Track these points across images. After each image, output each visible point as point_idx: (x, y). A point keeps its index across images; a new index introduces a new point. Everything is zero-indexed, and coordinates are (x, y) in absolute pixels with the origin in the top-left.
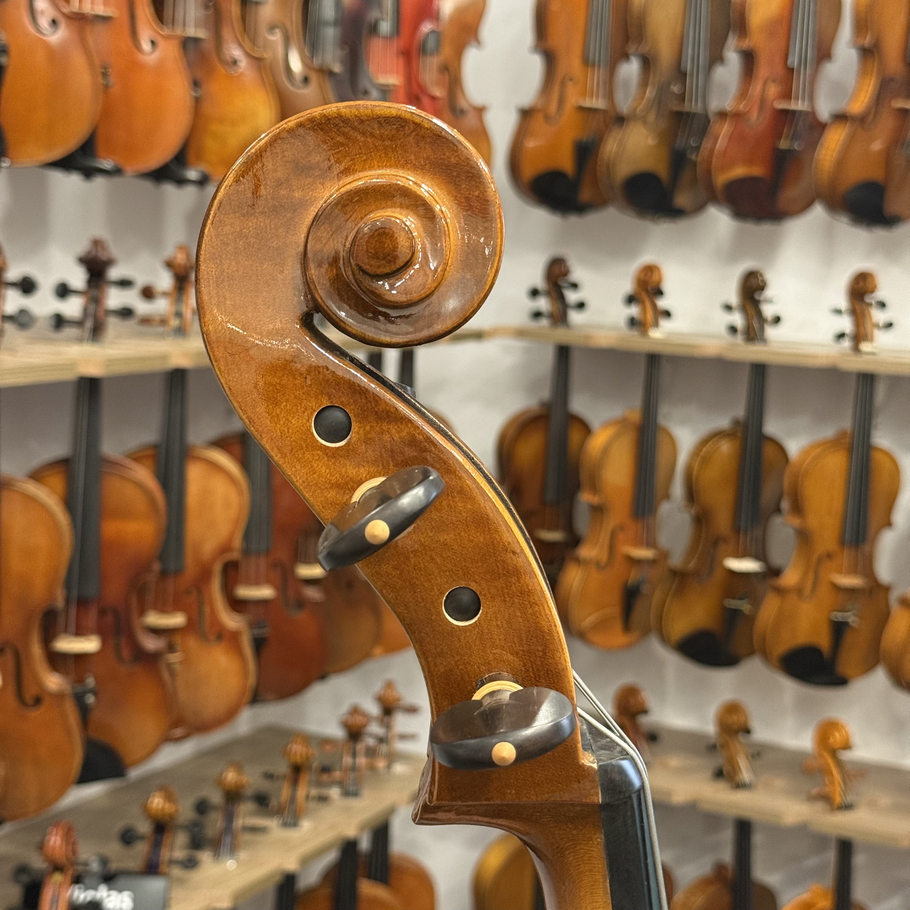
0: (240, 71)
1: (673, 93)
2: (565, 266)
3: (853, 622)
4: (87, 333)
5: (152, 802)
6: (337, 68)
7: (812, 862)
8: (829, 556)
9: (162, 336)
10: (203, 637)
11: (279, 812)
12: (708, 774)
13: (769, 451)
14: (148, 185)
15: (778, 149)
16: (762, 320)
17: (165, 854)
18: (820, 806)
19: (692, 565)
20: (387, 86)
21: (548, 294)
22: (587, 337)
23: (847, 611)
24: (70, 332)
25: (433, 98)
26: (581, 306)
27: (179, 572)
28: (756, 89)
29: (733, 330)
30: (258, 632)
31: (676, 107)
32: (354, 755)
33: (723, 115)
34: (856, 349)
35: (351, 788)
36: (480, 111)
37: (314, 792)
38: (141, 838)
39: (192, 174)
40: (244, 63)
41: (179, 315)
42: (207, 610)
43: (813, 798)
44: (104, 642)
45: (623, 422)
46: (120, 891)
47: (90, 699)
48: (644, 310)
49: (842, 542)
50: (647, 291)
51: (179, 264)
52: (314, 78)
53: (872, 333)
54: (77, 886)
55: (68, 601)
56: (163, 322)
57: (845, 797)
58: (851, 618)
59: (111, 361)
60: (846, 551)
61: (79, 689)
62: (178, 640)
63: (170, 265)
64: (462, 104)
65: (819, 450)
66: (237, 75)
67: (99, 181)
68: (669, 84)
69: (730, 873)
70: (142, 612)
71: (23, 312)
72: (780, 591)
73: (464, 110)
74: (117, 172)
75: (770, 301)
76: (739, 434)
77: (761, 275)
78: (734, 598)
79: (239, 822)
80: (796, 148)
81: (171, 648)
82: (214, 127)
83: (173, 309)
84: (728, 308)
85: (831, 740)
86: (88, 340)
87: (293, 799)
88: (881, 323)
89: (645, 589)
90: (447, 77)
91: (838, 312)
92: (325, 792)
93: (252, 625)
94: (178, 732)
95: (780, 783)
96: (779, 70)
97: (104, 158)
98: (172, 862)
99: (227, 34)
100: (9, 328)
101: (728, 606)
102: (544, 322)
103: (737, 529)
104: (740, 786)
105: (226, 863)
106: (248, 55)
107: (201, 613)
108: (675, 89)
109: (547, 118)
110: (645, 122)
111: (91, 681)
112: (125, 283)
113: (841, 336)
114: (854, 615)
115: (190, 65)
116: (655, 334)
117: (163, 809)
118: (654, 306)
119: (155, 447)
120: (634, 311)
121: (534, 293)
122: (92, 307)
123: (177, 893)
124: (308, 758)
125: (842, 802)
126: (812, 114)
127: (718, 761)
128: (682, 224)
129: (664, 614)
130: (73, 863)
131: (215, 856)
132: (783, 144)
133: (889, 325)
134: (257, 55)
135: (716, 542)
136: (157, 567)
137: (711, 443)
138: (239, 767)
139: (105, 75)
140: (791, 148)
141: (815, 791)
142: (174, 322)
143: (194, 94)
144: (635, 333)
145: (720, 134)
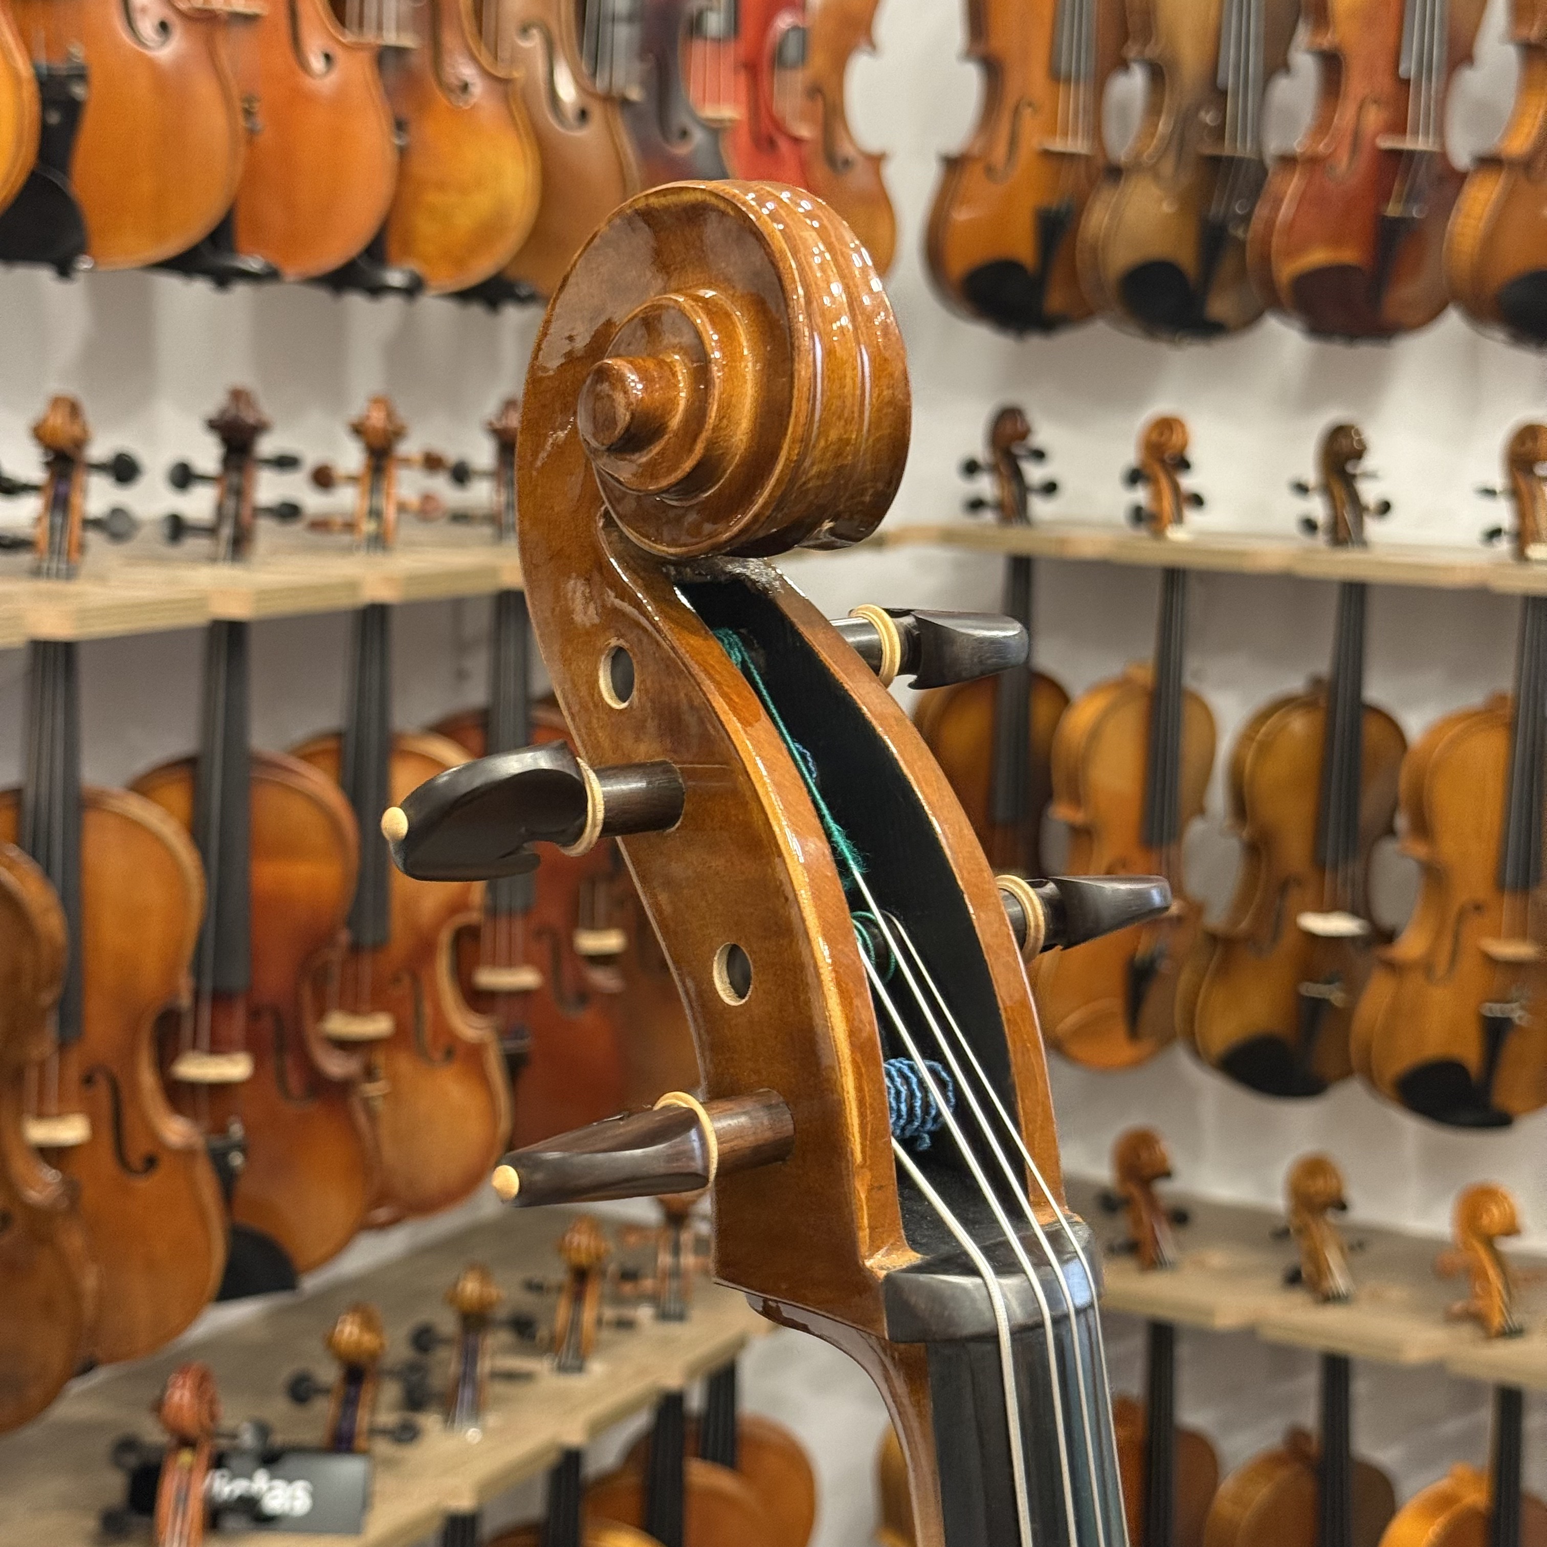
0: (473, 101)
1: (1206, 125)
2: (1023, 421)
3: (1520, 1018)
4: (223, 547)
5: (342, 1331)
6: (635, 94)
7: (1452, 1427)
8: (1478, 908)
9: (348, 550)
10: (422, 1054)
11: (551, 1347)
12: (1277, 1278)
13: (1372, 730)
14: (321, 295)
15: (1384, 218)
16: (1359, 508)
17: (363, 1419)
18: (1466, 1331)
19: (1244, 925)
20: (721, 121)
21: (994, 469)
22: (1062, 542)
23: (1508, 1002)
24: (194, 544)
25: (797, 141)
26: (1050, 488)
27: (380, 945)
28: (1345, 116)
29: (1310, 525)
30: (512, 1045)
31: (1208, 150)
32: (676, 1250)
33: (1288, 161)
34: (1521, 555)
35: (673, 1307)
36: (876, 161)
37: (609, 1313)
38: (325, 1391)
39: (395, 278)
40: (478, 87)
41: (375, 514)
42: (428, 1009)
43: (1453, 1319)
44: (258, 1065)
45: (1124, 684)
46: (290, 1480)
47: (237, 1160)
48: (1157, 496)
49: (1500, 885)
50: (1162, 461)
51: (374, 428)
52: (596, 112)
54: (218, 1473)
55: (197, 995)
56: (350, 526)
57: (1511, 1318)
58: (1517, 1013)
59: (263, 594)
60: (1507, 900)
61: (218, 1143)
62: (380, 1059)
63: (358, 430)
64: (846, 149)
65: (1461, 726)
66: (468, 107)
67: (241, 291)
68: (1198, 109)
69: (1314, 1447)
70: (321, 1014)
71: (117, 512)
72: (1394, 968)
73: (850, 159)
74: (271, 275)
75: (1371, 476)
76: (1322, 702)
77: (1358, 433)
78: (1317, 982)
79: (485, 1365)
80: (1415, 214)
81: (369, 1074)
82: (432, 198)
83: (366, 505)
84: (1301, 489)
85: (1485, 1221)
86: (224, 559)
87: (575, 1324)
89: (1164, 966)
90: (820, 103)
91: (1490, 493)
92: (628, 1313)
93: (504, 1034)
94: (382, 1214)
95: (1397, 1293)
96: (1384, 83)
97: (249, 254)
98: (375, 1432)
99: (450, 39)
100: (94, 538)
101: (1306, 994)
102: (988, 517)
103: (1319, 863)
104: (1330, 1298)
105: (467, 1431)
106: (486, 74)
107: (418, 1014)
108: (1208, 117)
109: (989, 170)
110: (1157, 176)
111: (237, 1130)
112: (286, 463)
113: (1494, 534)
114: (1523, 1008)
115: (390, 93)
116: (1177, 534)
117: (358, 1344)
118: (1176, 488)
119: (338, 735)
120: (1141, 495)
121: (971, 468)
122: (230, 504)
123: (385, 1484)
124: (598, 1258)
125: (1503, 1323)
126: (1443, 156)
127: (1292, 1256)
128: (1221, 348)
129: (1198, 1011)
130: (213, 1434)
131: (446, 1421)
132: (1393, 210)
134: (501, 74)
135: (1284, 886)
136: (344, 937)
137: (1276, 717)
138: (484, 1273)
139: (248, 113)
140: (1406, 215)
141: (1458, 1306)
142: (368, 527)
143: (397, 142)
144: (1143, 533)
145: (1286, 192)
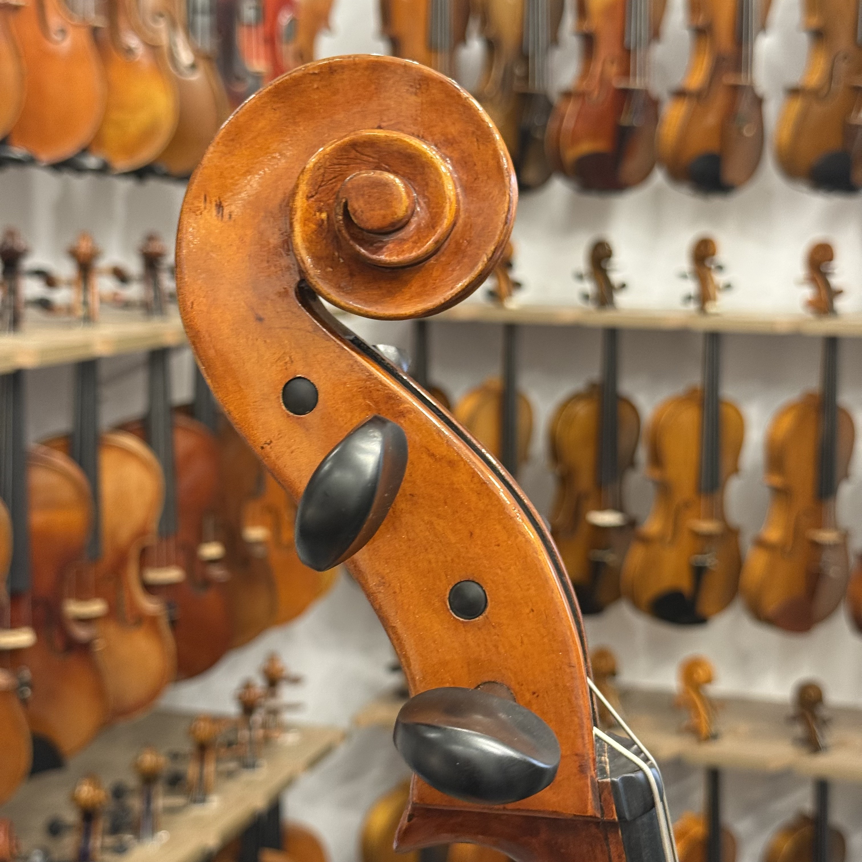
0: (137, 59)
1: (517, 75)
3: (711, 564)
4: (7, 323)
5: (80, 791)
8: (687, 505)
9: (69, 325)
10: (122, 622)
11: (188, 791)
15: (620, 126)
16: (610, 287)
17: (96, 842)
18: (688, 739)
20: (258, 73)
23: (704, 554)
27: (97, 558)
28: (597, 68)
29: (586, 297)
30: (173, 613)
31: (520, 88)
32: (250, 728)
33: (567, 95)
34: (702, 310)
35: (249, 761)
39: (93, 163)
40: (140, 51)
41: (85, 303)
43: (683, 732)
44: (38, 635)
45: (484, 389)
47: (28, 692)
48: (499, 282)
49: (699, 491)
51: (83, 253)
52: (202, 66)
53: (714, 293)
56: (70, 311)
57: (711, 729)
58: (710, 561)
59: (44, 353)
60: (703, 500)
61: (18, 682)
63: (72, 254)
65: (673, 406)
66: (134, 63)
67: (12, 171)
68: (513, 67)
72: (644, 541)
74: (30, 161)
75: (616, 270)
76: (596, 396)
77: (608, 245)
78: (599, 549)
79: (159, 803)
80: (635, 124)
82: (115, 115)
83: (81, 298)
84: (580, 277)
85: (695, 676)
86: (9, 330)
87: (201, 776)
88: (721, 286)
96: (617, 50)
98: (104, 849)
99: (123, 23)
101: (594, 558)
103: (598, 485)
106: (144, 43)
107: (119, 598)
108: (519, 71)
110: (492, 104)
111: (27, 674)
113: (689, 298)
114: (712, 557)
116: (511, 305)
117: (92, 798)
118: (507, 278)
119: (70, 436)
120: (490, 283)
122: (9, 298)
125: (707, 733)
126: (646, 92)
132: (624, 121)
133: (728, 287)
134: (151, 42)
135: (580, 498)
137: (571, 406)
140: (631, 125)
141: (683, 724)
142: (81, 312)
144: (490, 305)
145: (565, 113)
